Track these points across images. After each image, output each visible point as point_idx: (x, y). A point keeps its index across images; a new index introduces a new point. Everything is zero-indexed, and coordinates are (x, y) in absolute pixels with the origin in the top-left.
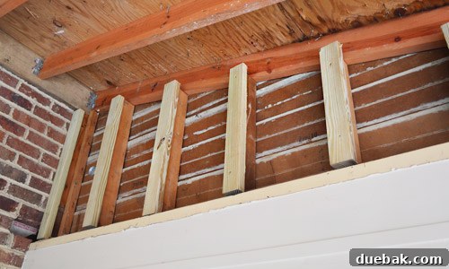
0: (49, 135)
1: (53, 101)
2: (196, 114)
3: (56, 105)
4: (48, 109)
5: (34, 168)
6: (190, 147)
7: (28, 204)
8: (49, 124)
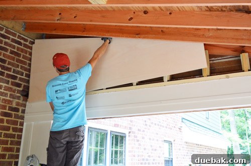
1: (29, 39)
3: (31, 41)
4: (27, 43)
7: (25, 84)
8: (29, 50)
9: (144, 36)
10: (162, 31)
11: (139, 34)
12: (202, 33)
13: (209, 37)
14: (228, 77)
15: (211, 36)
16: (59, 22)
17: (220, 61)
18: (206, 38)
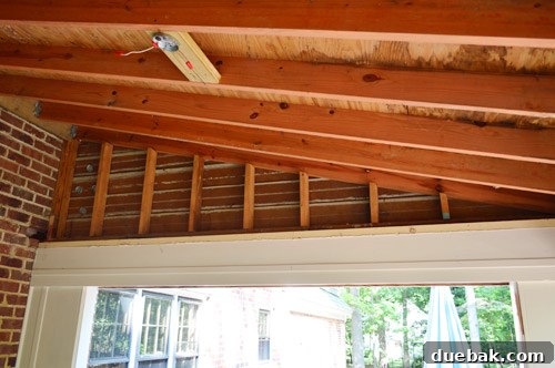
0: (45, 162)
1: (46, 134)
2: (163, 168)
3: (48, 137)
4: (43, 141)
5: (38, 189)
6: (160, 192)
7: (36, 216)
8: (44, 153)
9: (268, 146)
10: (303, 141)
11: (260, 143)
12: (377, 151)
13: (389, 160)
14: (412, 231)
15: (394, 158)
16: (111, 108)
17: (397, 200)
18: (384, 160)
